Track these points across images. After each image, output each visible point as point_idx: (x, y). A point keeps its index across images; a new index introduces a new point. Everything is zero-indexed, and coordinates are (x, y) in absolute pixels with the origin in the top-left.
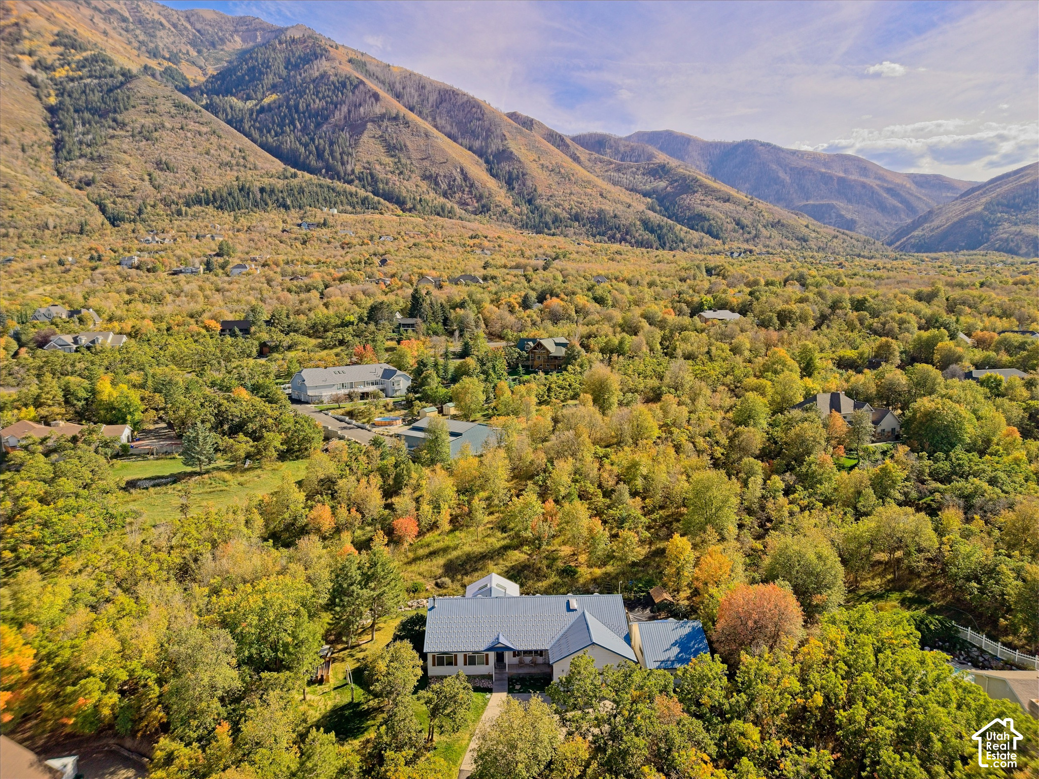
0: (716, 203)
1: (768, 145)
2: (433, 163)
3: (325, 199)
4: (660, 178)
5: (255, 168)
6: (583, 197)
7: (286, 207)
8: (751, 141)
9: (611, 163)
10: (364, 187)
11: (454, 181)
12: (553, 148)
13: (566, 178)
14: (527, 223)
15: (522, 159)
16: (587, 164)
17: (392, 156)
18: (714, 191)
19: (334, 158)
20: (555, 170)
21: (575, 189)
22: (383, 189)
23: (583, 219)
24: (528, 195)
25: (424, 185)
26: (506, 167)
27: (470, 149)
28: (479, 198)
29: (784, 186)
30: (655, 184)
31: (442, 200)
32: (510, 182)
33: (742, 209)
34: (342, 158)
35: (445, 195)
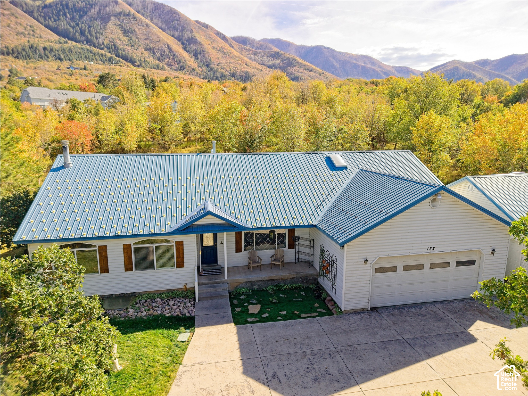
0: (306, 72)
1: (328, 48)
2: (151, 41)
3: (86, 57)
4: (276, 58)
5: (41, 37)
6: (236, 65)
7: (61, 59)
8: (320, 46)
9: (251, 50)
10: (110, 52)
11: (164, 52)
12: (219, 39)
13: (226, 54)
14: (206, 77)
15: (203, 43)
16: (238, 50)
17: (127, 36)
18: (304, 66)
19: (91, 35)
20: (221, 50)
21: (232, 60)
22: (122, 54)
23: (237, 76)
24: (207, 62)
25: (146, 54)
26: (193, 47)
27: (173, 36)
28: (179, 62)
29: (336, 69)
30: (274, 62)
31: (157, 62)
32: (196, 55)
33: (319, 75)
34: (96, 35)
35: (159, 59)
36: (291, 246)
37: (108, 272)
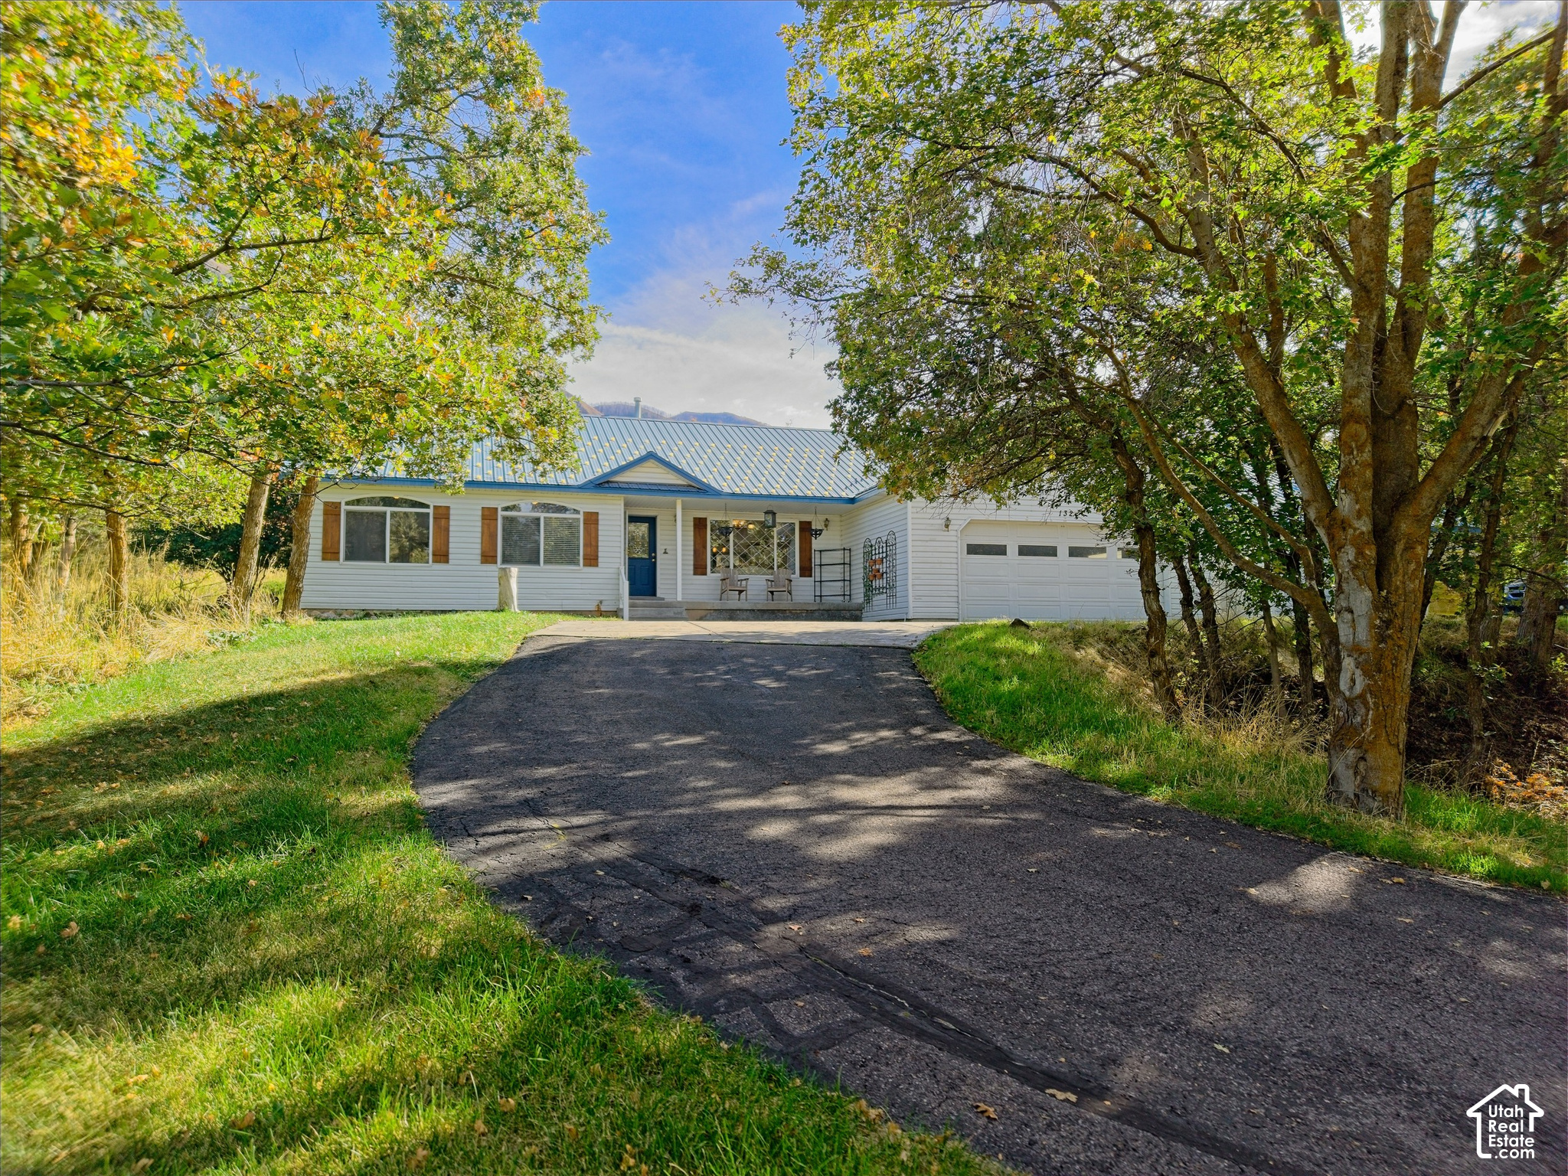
36: (806, 571)
37: (447, 561)
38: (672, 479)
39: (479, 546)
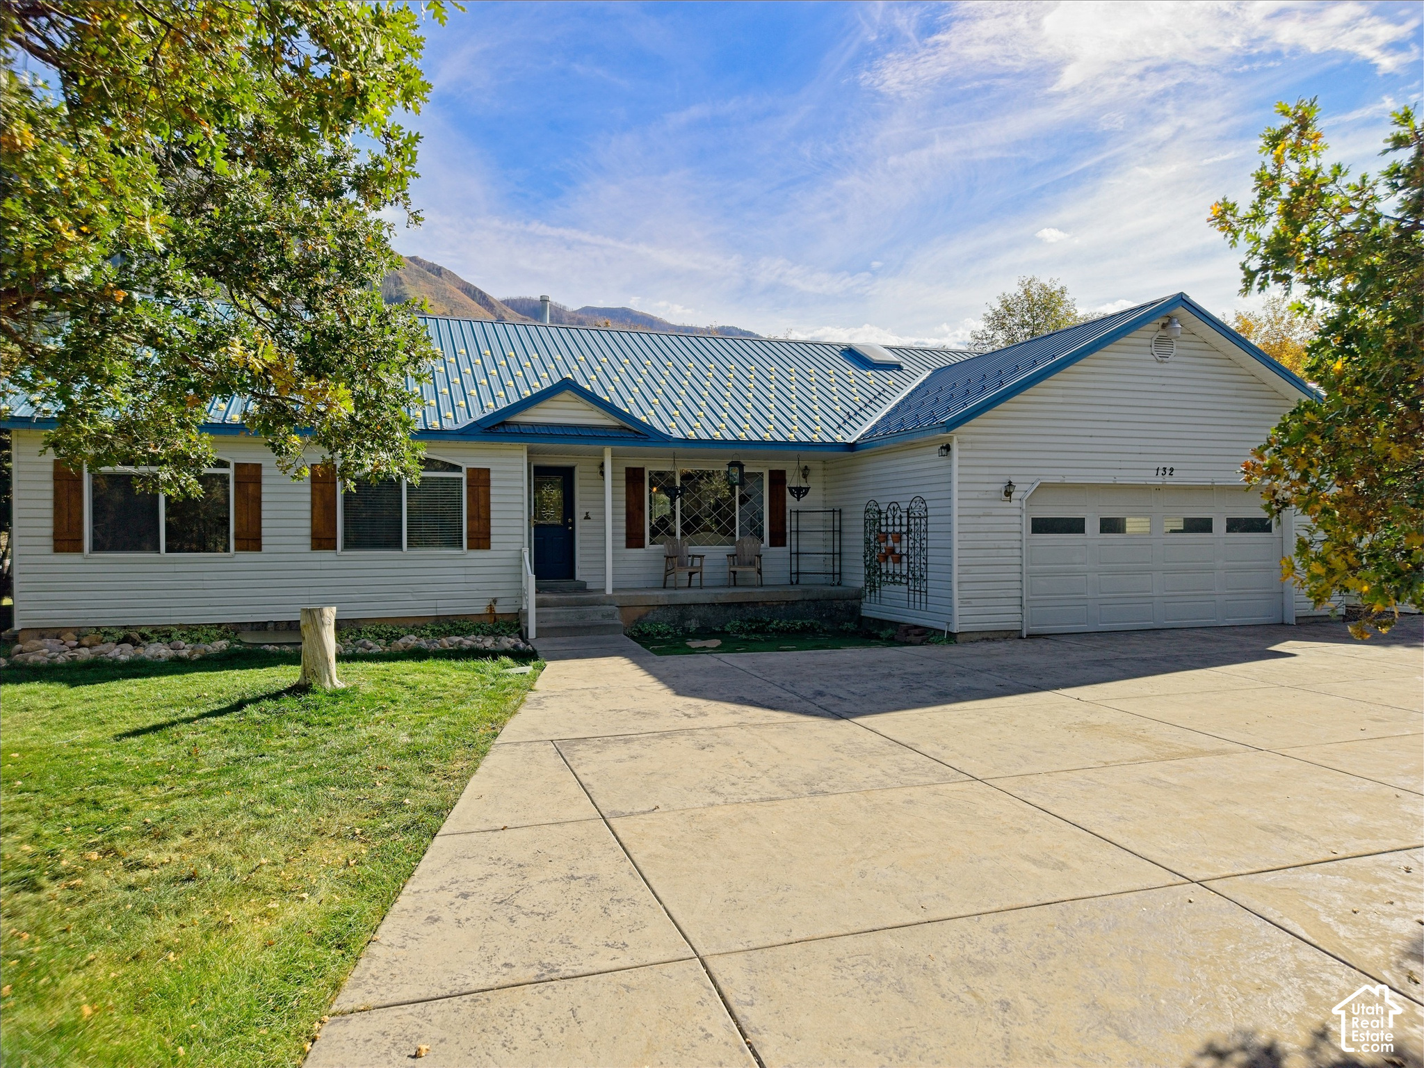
12: (470, 301)
36: (778, 538)
37: (259, 548)
38: (595, 418)
39: (308, 523)
